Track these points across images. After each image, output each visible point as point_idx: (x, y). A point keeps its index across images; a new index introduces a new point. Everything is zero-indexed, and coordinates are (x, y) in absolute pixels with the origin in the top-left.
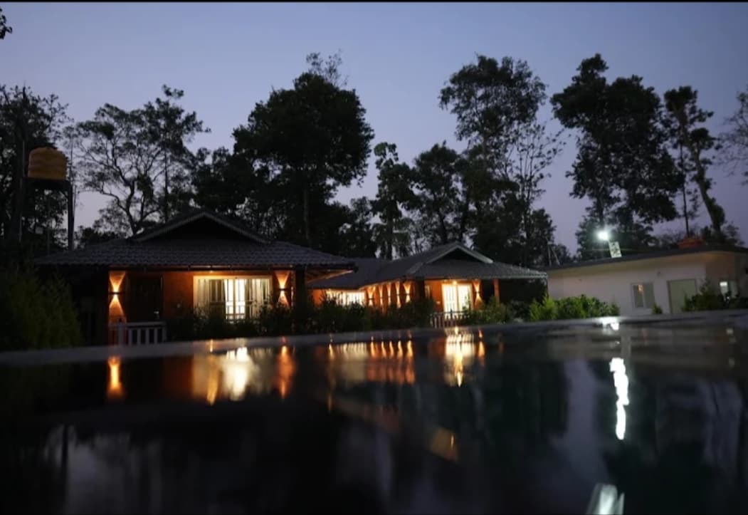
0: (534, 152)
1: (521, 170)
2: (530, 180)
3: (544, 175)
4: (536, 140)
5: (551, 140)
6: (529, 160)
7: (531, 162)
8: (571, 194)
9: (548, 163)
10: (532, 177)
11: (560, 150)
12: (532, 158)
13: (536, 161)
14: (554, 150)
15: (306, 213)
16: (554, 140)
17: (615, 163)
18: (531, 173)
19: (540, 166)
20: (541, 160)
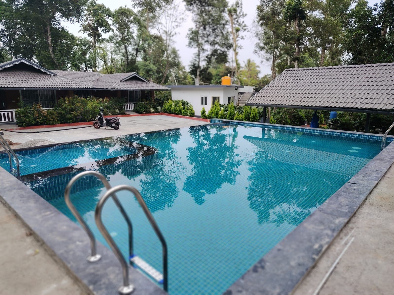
0: (173, 19)
1: (166, 28)
2: (170, 34)
3: (177, 33)
4: (175, 12)
5: (181, 13)
6: (170, 23)
7: (171, 25)
8: (187, 46)
9: (179, 26)
10: (171, 32)
11: (185, 20)
12: (172, 22)
13: (174, 24)
14: (183, 19)
15: (50, 39)
16: (183, 14)
17: (208, 31)
18: (171, 30)
19: (175, 27)
20: (176, 24)
